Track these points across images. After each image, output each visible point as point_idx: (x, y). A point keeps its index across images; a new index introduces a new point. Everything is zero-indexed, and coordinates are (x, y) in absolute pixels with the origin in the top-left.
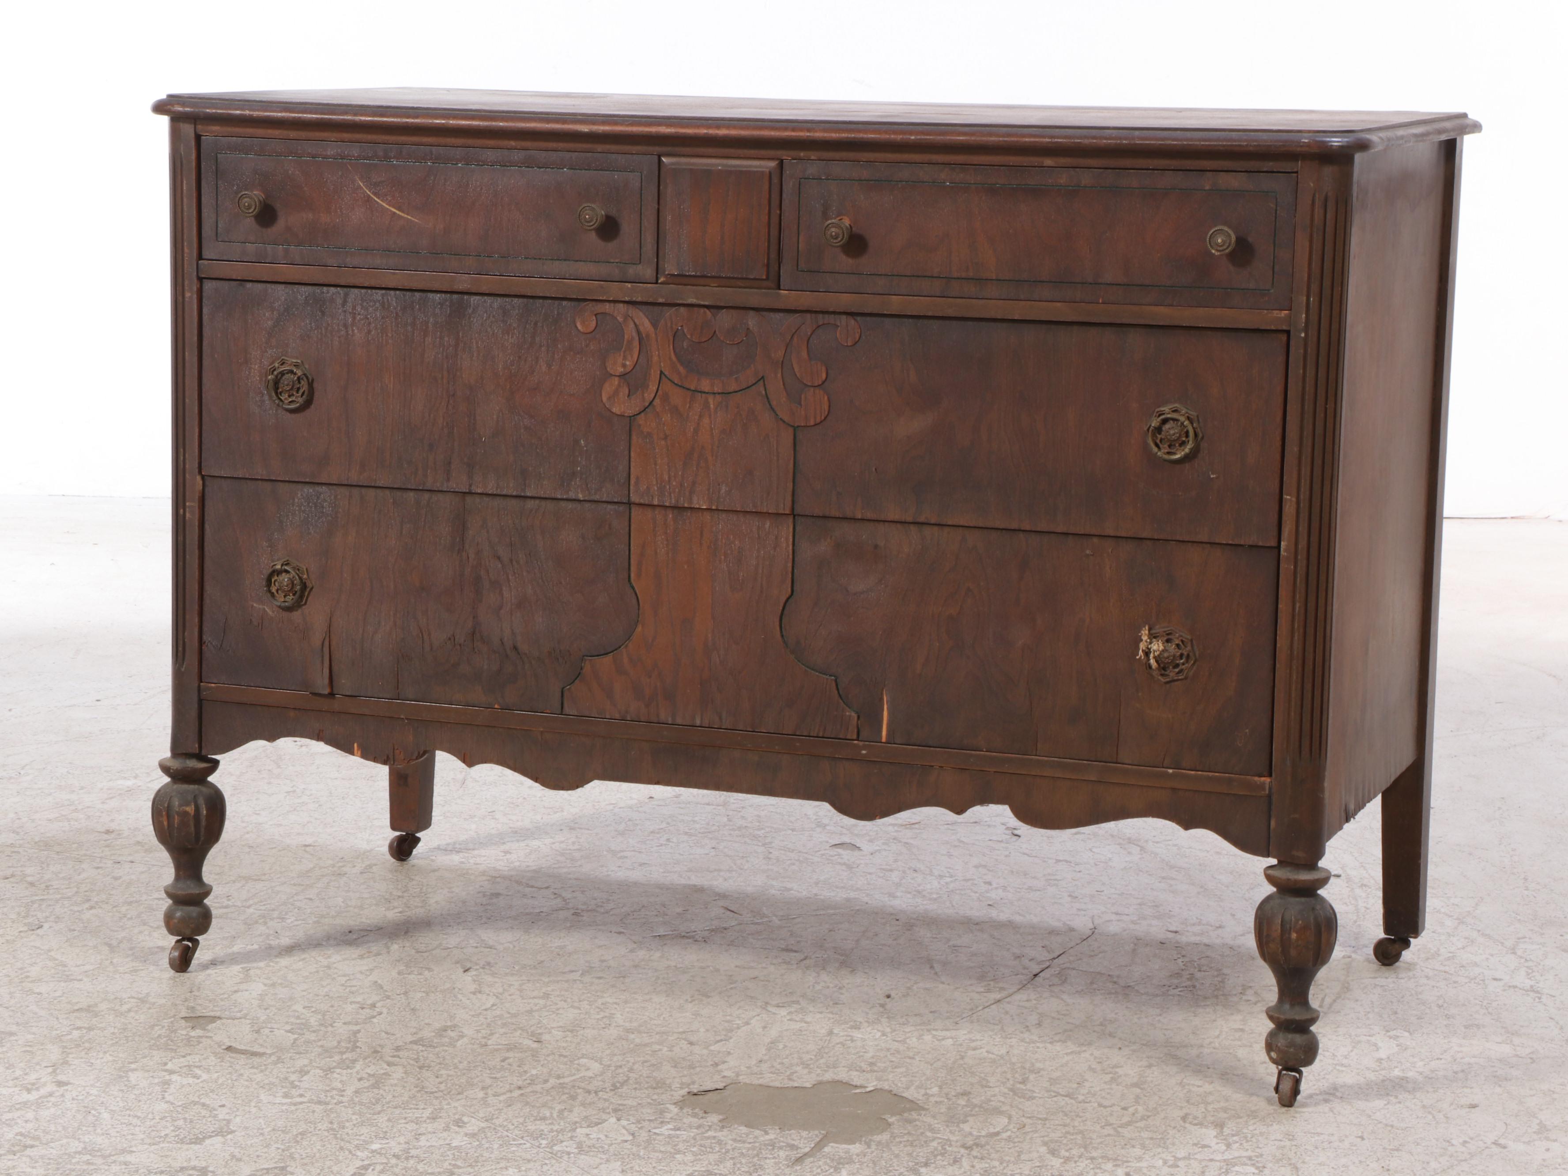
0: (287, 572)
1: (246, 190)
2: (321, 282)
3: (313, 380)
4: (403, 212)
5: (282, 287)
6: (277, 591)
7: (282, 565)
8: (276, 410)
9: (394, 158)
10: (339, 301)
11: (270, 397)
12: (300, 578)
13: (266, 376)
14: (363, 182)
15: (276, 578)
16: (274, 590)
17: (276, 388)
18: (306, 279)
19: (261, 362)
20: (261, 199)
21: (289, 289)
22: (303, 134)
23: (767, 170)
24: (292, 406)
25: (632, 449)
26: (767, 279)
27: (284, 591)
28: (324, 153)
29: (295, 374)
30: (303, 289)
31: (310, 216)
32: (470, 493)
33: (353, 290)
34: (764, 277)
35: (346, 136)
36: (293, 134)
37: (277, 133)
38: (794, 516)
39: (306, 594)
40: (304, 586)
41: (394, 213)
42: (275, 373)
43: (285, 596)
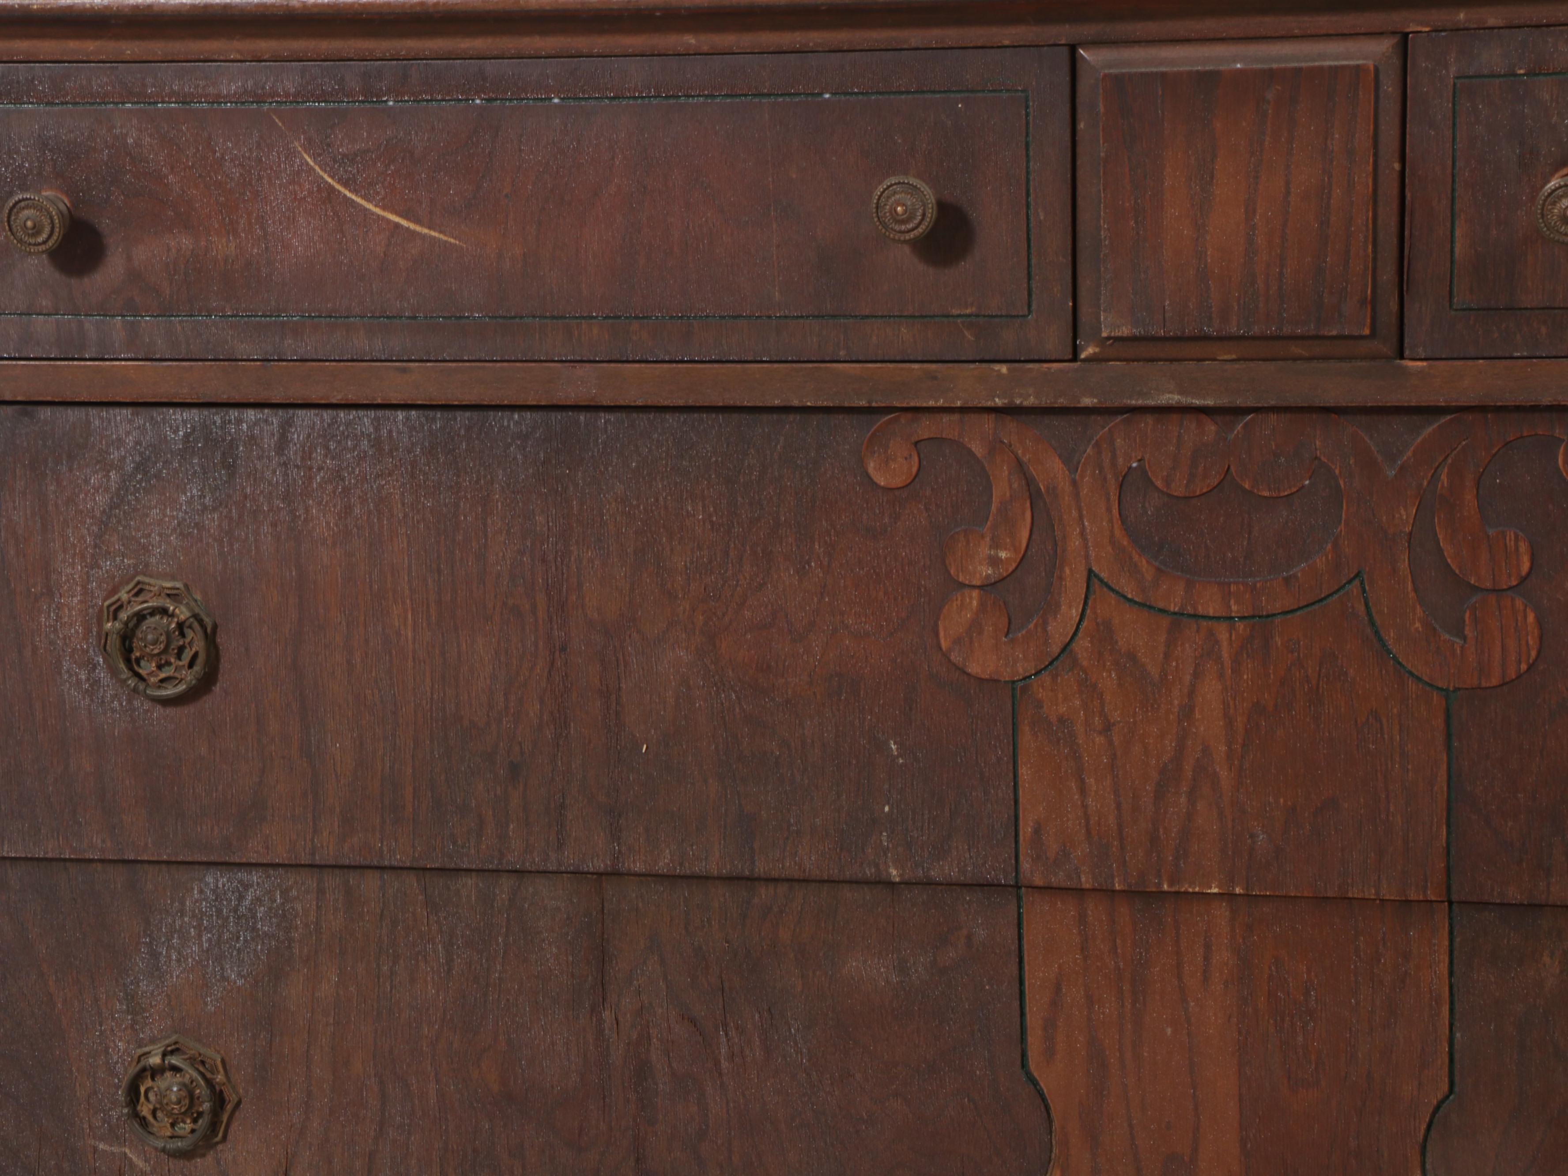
0: (175, 1069)
1: (24, 188)
2: (224, 398)
3: (215, 627)
4: (417, 221)
5: (127, 412)
6: (154, 1113)
7: (164, 1055)
8: (129, 701)
9: (389, 92)
10: (269, 442)
11: (114, 672)
12: (209, 1083)
13: (100, 624)
14: (314, 157)
15: (149, 1083)
16: (145, 1110)
17: (126, 652)
18: (184, 394)
19: (85, 592)
20: (62, 207)
21: (142, 418)
22: (158, 47)
23: (1370, 63)
24: (169, 691)
25: (1021, 759)
26: (1373, 335)
27: (169, 1114)
28: (211, 90)
29: (172, 615)
30: (177, 415)
31: (186, 242)
32: (616, 874)
33: (300, 412)
34: (1367, 332)
35: (265, 46)
36: (130, 48)
37: (90, 46)
38: (1451, 903)
39: (225, 1118)
40: (219, 1100)
41: (397, 226)
42: (123, 616)
43: (173, 1125)
